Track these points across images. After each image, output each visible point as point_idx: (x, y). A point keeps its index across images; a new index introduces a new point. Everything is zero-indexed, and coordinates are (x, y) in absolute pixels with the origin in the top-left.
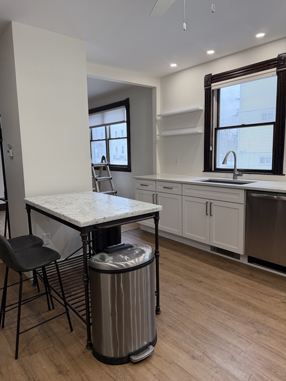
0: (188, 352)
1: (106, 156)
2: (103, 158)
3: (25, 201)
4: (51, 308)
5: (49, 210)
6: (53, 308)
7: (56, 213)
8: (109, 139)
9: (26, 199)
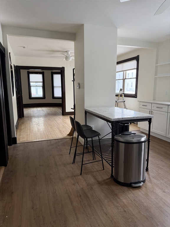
0: (161, 189)
1: (122, 89)
2: (121, 90)
3: (85, 109)
4: (94, 159)
5: (97, 113)
6: (95, 159)
7: (100, 115)
8: (125, 79)
9: (85, 108)
